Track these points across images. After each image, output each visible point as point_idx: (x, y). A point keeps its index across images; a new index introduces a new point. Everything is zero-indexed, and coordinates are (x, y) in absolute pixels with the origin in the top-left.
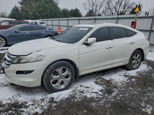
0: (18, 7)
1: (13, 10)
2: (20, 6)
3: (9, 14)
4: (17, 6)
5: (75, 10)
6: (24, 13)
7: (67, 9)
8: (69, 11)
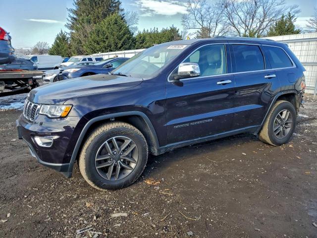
0: (66, 34)
1: (58, 38)
2: (69, 31)
3: (51, 46)
4: (63, 32)
5: (170, 30)
6: (75, 44)
7: (156, 29)
8: (160, 33)
